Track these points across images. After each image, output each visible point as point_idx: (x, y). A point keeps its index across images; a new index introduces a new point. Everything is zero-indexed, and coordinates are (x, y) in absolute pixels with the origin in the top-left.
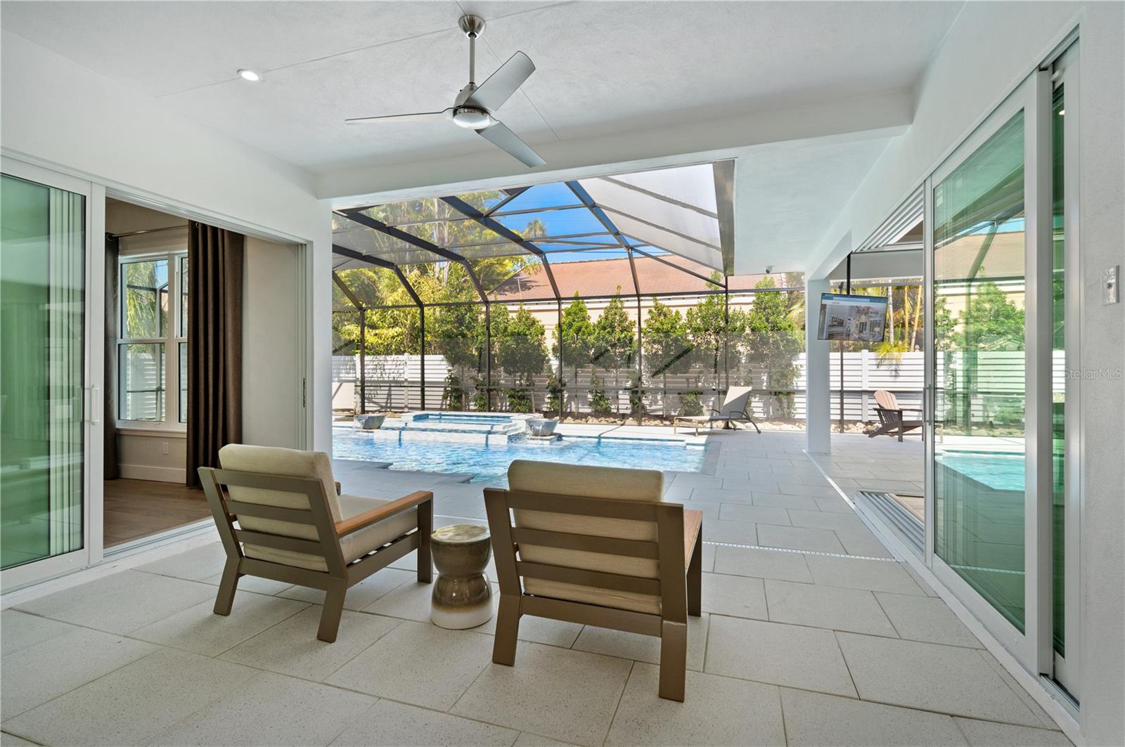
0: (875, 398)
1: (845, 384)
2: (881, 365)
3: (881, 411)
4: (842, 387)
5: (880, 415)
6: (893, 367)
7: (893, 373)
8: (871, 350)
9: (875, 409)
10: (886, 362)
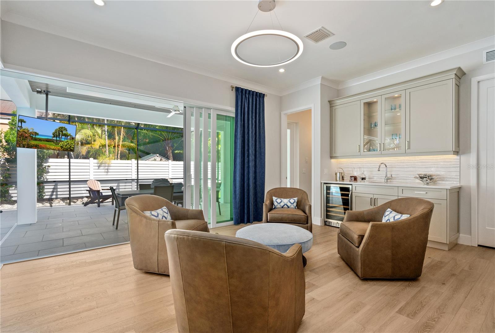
0: (87, 184)
1: (71, 177)
2: (101, 166)
3: (91, 191)
4: (70, 178)
5: (89, 193)
6: (106, 168)
7: (106, 171)
8: (95, 158)
9: (87, 190)
10: (103, 165)
